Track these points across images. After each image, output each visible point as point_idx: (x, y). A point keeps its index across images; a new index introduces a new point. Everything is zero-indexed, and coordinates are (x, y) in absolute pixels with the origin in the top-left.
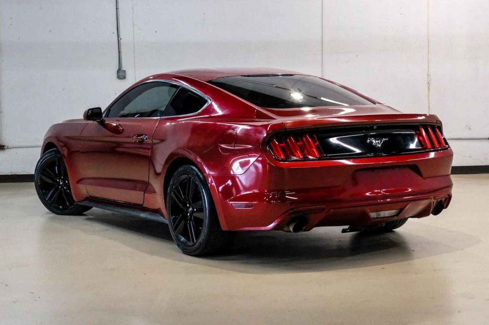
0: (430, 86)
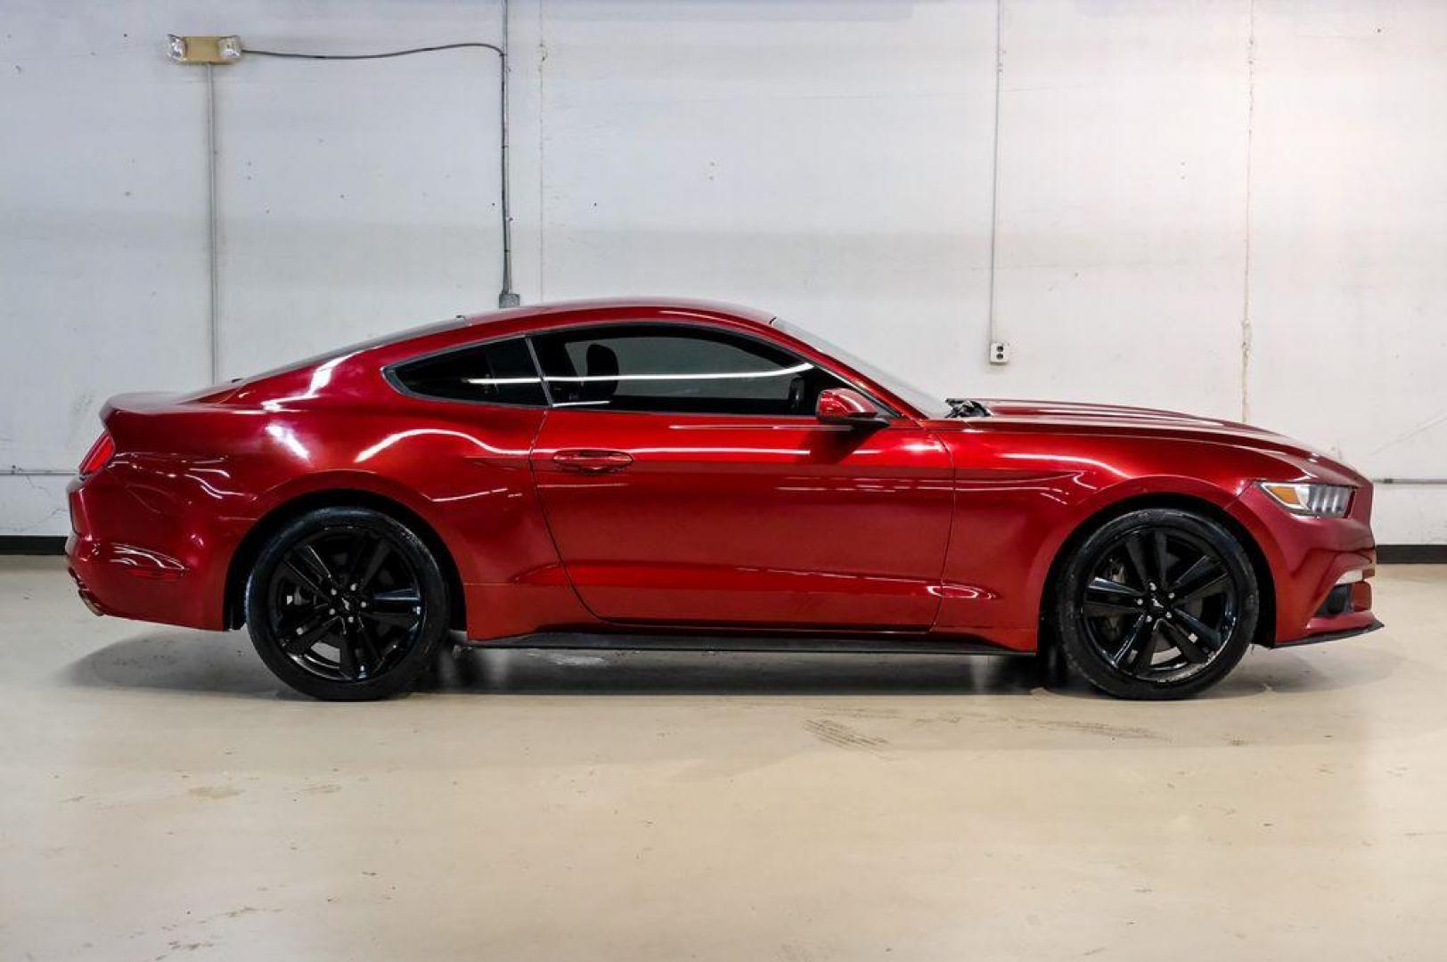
0: (1248, 353)
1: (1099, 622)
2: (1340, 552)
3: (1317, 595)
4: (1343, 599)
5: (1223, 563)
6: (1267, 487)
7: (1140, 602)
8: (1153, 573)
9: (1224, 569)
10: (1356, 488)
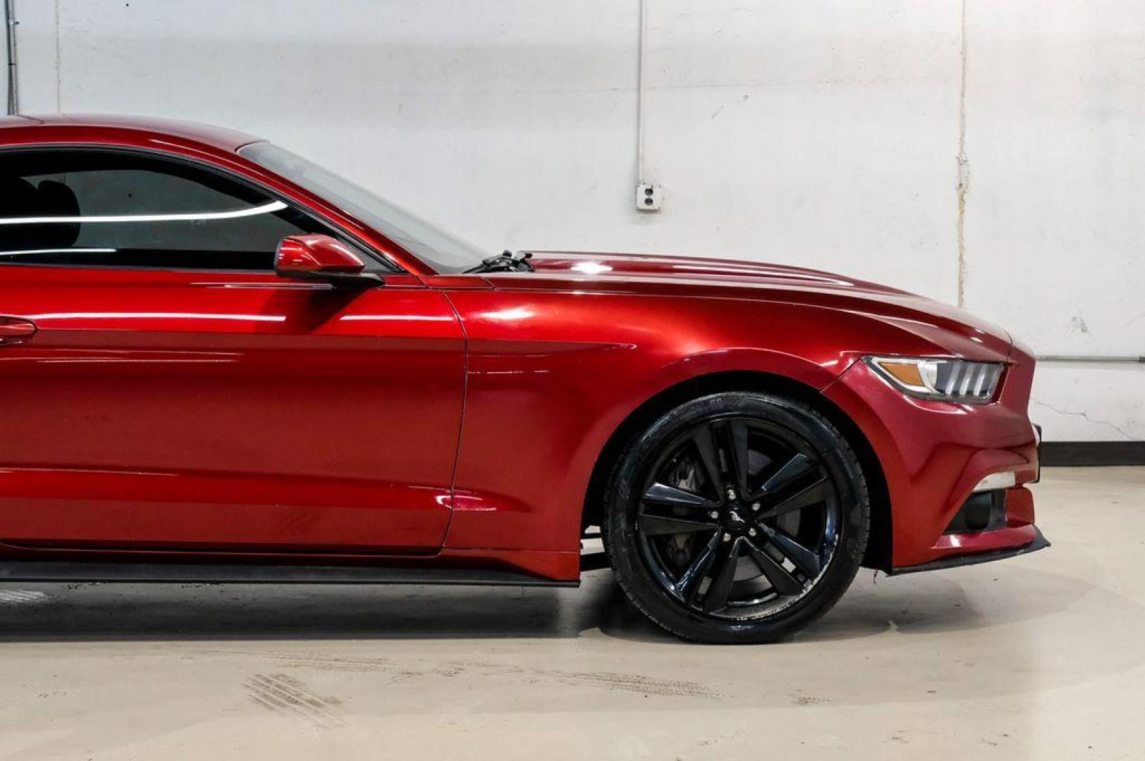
0: (966, 196)
1: (662, 543)
2: (980, 449)
3: (948, 505)
4: (986, 510)
5: (821, 465)
6: (880, 363)
7: (715, 515)
8: (730, 477)
9: (822, 470)
10: (1011, 364)
